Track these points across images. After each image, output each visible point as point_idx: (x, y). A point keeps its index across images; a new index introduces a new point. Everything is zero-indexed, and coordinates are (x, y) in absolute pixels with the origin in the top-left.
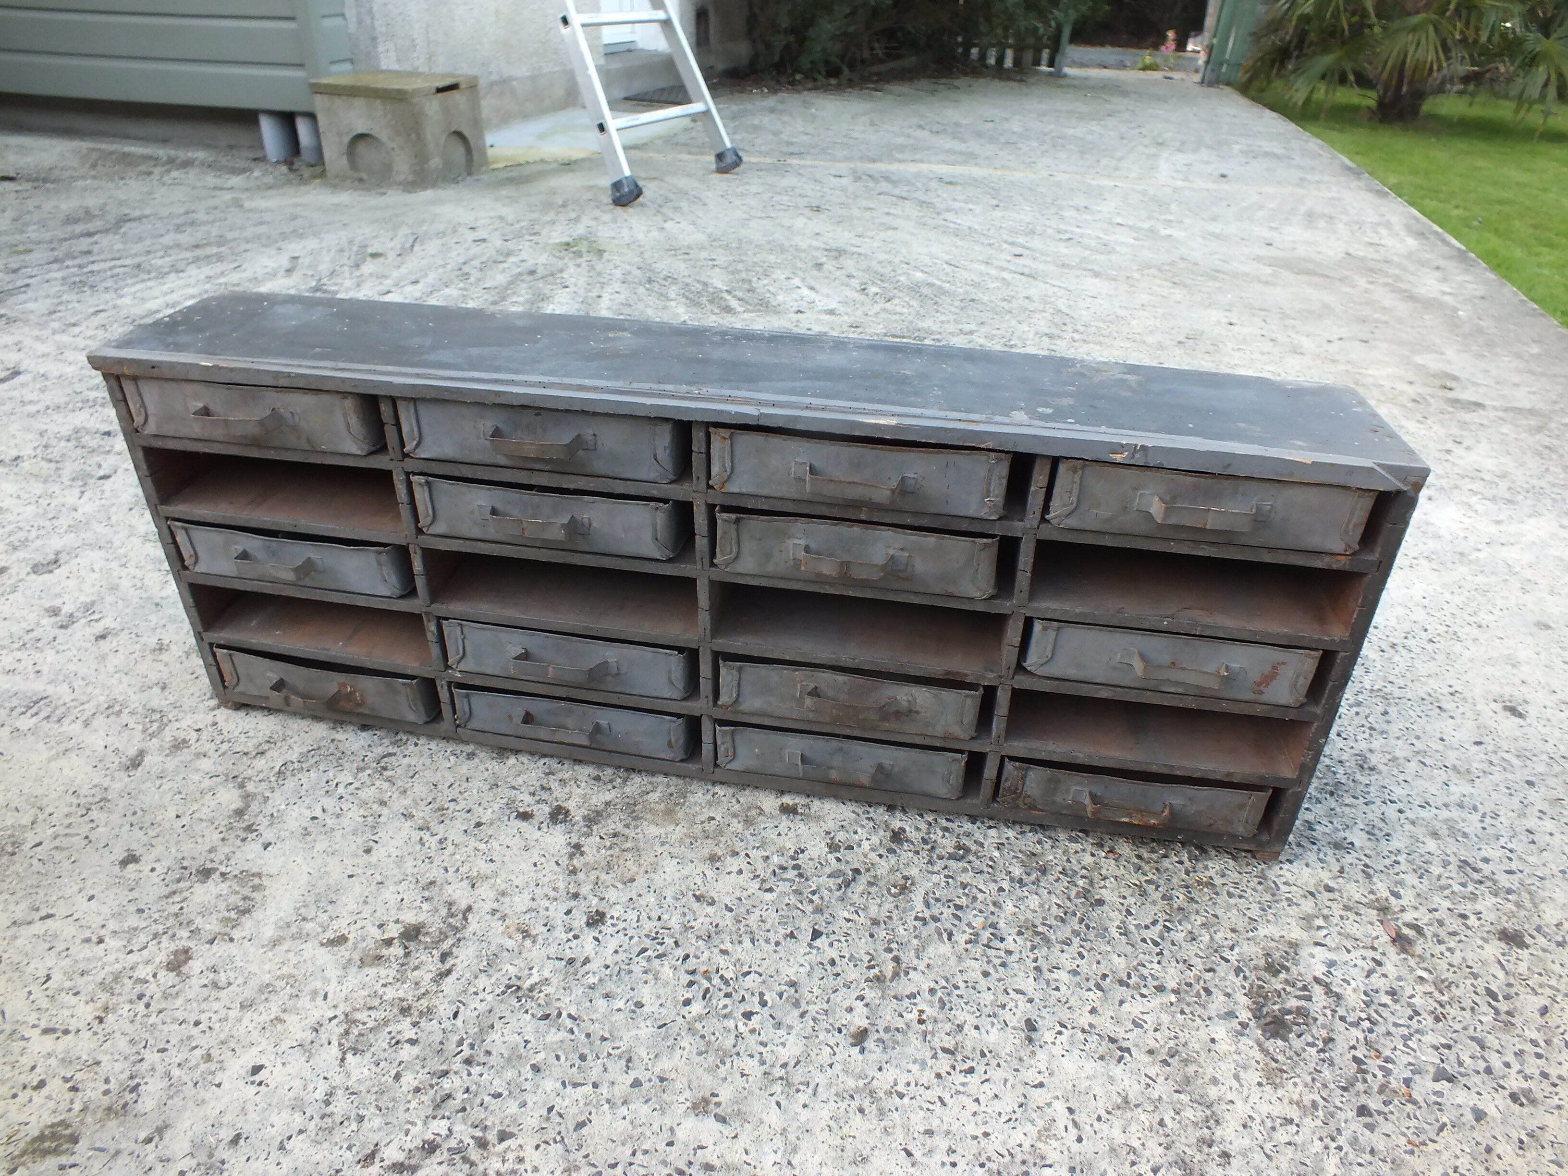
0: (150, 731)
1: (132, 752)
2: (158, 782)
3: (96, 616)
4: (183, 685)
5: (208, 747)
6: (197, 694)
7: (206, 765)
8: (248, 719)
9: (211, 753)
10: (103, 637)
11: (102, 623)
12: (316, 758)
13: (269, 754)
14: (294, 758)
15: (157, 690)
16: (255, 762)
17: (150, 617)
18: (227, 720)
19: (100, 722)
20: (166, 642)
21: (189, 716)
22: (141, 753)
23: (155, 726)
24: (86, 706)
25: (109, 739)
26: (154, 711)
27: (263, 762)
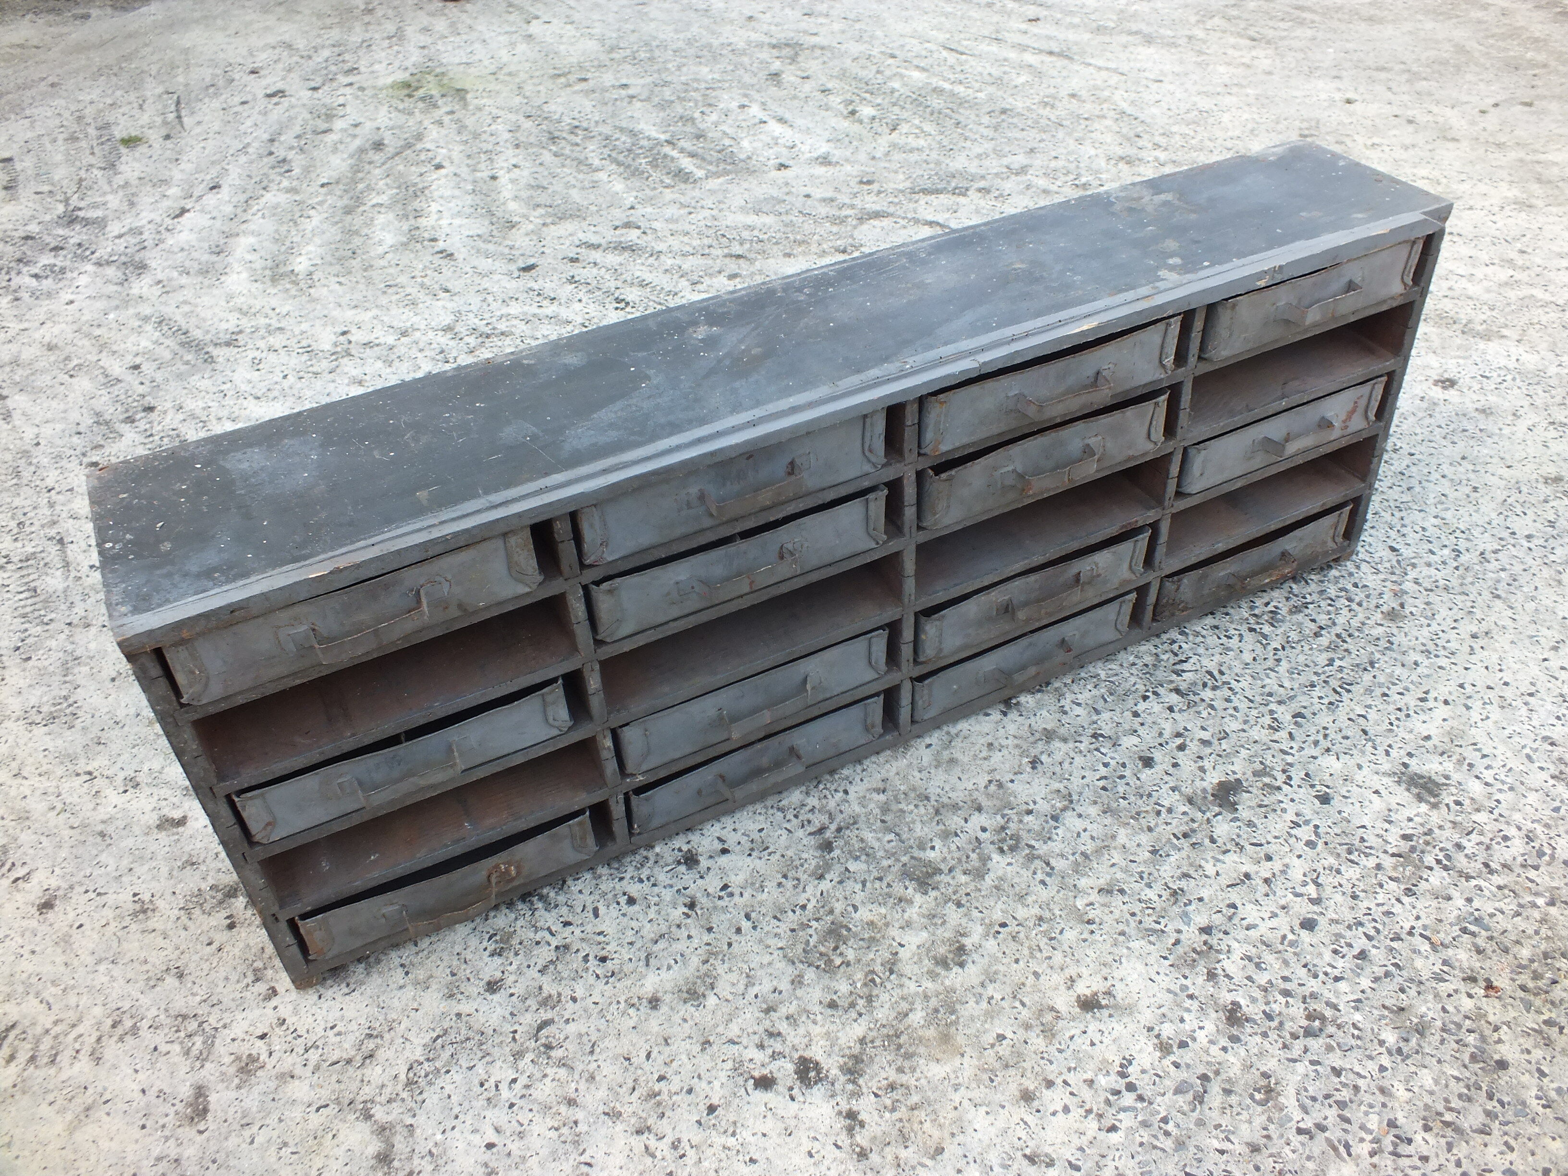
0: (195, 1051)
1: (186, 1091)
2: (247, 1133)
3: (20, 872)
4: (206, 966)
5: (289, 1062)
6: (234, 977)
7: (299, 1090)
8: (325, 1004)
9: (298, 1071)
10: (47, 906)
11: (35, 879)
12: (449, 1050)
13: (381, 1055)
14: (419, 1054)
15: (171, 981)
16: (367, 1071)
17: (103, 858)
18: (296, 1012)
19: (111, 1050)
20: (146, 897)
21: (239, 1016)
22: (200, 1092)
23: (198, 1040)
24: (80, 1029)
25: (141, 1076)
26: (185, 1017)
27: (378, 1070)
